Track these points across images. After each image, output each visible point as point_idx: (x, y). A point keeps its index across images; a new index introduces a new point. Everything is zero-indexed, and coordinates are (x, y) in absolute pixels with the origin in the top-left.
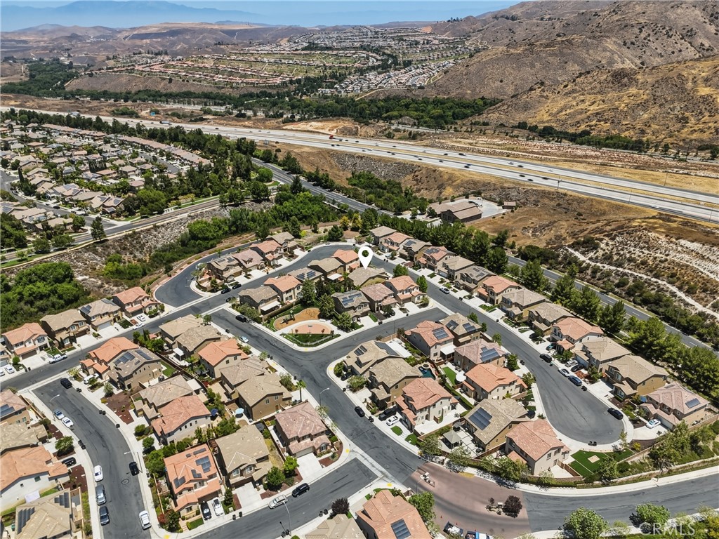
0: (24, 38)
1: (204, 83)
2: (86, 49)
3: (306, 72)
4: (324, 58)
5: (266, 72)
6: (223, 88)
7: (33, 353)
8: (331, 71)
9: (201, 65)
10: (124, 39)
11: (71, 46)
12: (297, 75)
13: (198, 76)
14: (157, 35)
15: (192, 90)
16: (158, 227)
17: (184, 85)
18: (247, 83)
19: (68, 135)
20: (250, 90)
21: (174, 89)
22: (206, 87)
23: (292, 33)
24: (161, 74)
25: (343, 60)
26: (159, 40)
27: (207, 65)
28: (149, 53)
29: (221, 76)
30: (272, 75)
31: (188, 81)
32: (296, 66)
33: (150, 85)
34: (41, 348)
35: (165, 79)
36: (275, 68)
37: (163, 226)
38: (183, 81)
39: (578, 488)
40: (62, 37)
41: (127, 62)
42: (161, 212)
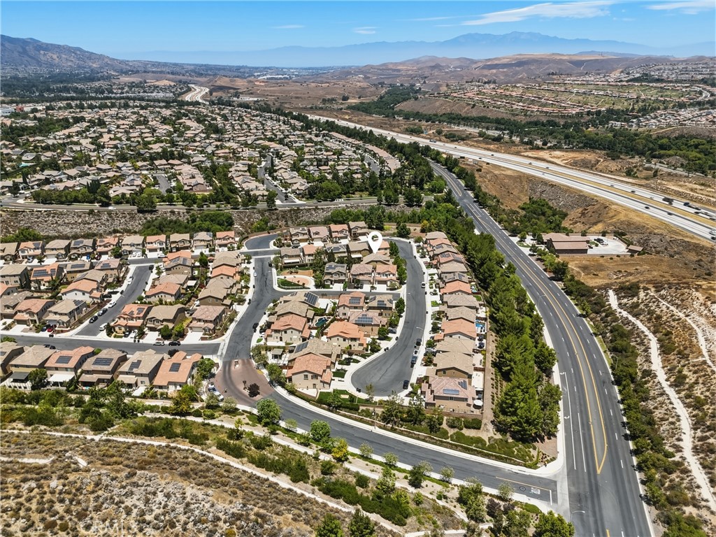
0: (399, 68)
1: (502, 110)
2: (440, 77)
3: (613, 104)
4: (642, 91)
5: (569, 102)
6: (517, 115)
7: (155, 250)
8: (643, 104)
9: (508, 93)
10: (475, 69)
11: (429, 75)
12: (602, 106)
13: (499, 103)
14: (504, 66)
15: (489, 115)
16: (318, 209)
17: (483, 111)
18: (542, 112)
19: (340, 142)
20: (541, 118)
21: (474, 113)
22: (502, 114)
23: (626, 63)
24: (469, 100)
25: (669, 93)
26: (505, 70)
27: (514, 94)
28: (479, 82)
29: (521, 104)
30: (574, 105)
31: (488, 107)
32: (604, 97)
33: (455, 110)
34: (161, 249)
35: (470, 104)
36: (580, 98)
37: (322, 209)
38: (484, 107)
39: (311, 403)
40: (427, 67)
41: (457, 89)
42: (333, 200)
